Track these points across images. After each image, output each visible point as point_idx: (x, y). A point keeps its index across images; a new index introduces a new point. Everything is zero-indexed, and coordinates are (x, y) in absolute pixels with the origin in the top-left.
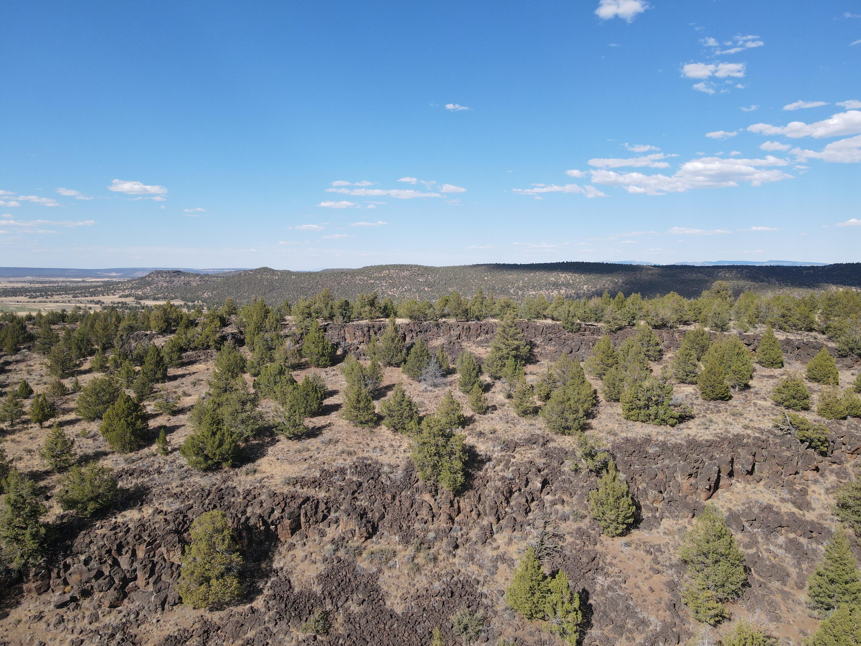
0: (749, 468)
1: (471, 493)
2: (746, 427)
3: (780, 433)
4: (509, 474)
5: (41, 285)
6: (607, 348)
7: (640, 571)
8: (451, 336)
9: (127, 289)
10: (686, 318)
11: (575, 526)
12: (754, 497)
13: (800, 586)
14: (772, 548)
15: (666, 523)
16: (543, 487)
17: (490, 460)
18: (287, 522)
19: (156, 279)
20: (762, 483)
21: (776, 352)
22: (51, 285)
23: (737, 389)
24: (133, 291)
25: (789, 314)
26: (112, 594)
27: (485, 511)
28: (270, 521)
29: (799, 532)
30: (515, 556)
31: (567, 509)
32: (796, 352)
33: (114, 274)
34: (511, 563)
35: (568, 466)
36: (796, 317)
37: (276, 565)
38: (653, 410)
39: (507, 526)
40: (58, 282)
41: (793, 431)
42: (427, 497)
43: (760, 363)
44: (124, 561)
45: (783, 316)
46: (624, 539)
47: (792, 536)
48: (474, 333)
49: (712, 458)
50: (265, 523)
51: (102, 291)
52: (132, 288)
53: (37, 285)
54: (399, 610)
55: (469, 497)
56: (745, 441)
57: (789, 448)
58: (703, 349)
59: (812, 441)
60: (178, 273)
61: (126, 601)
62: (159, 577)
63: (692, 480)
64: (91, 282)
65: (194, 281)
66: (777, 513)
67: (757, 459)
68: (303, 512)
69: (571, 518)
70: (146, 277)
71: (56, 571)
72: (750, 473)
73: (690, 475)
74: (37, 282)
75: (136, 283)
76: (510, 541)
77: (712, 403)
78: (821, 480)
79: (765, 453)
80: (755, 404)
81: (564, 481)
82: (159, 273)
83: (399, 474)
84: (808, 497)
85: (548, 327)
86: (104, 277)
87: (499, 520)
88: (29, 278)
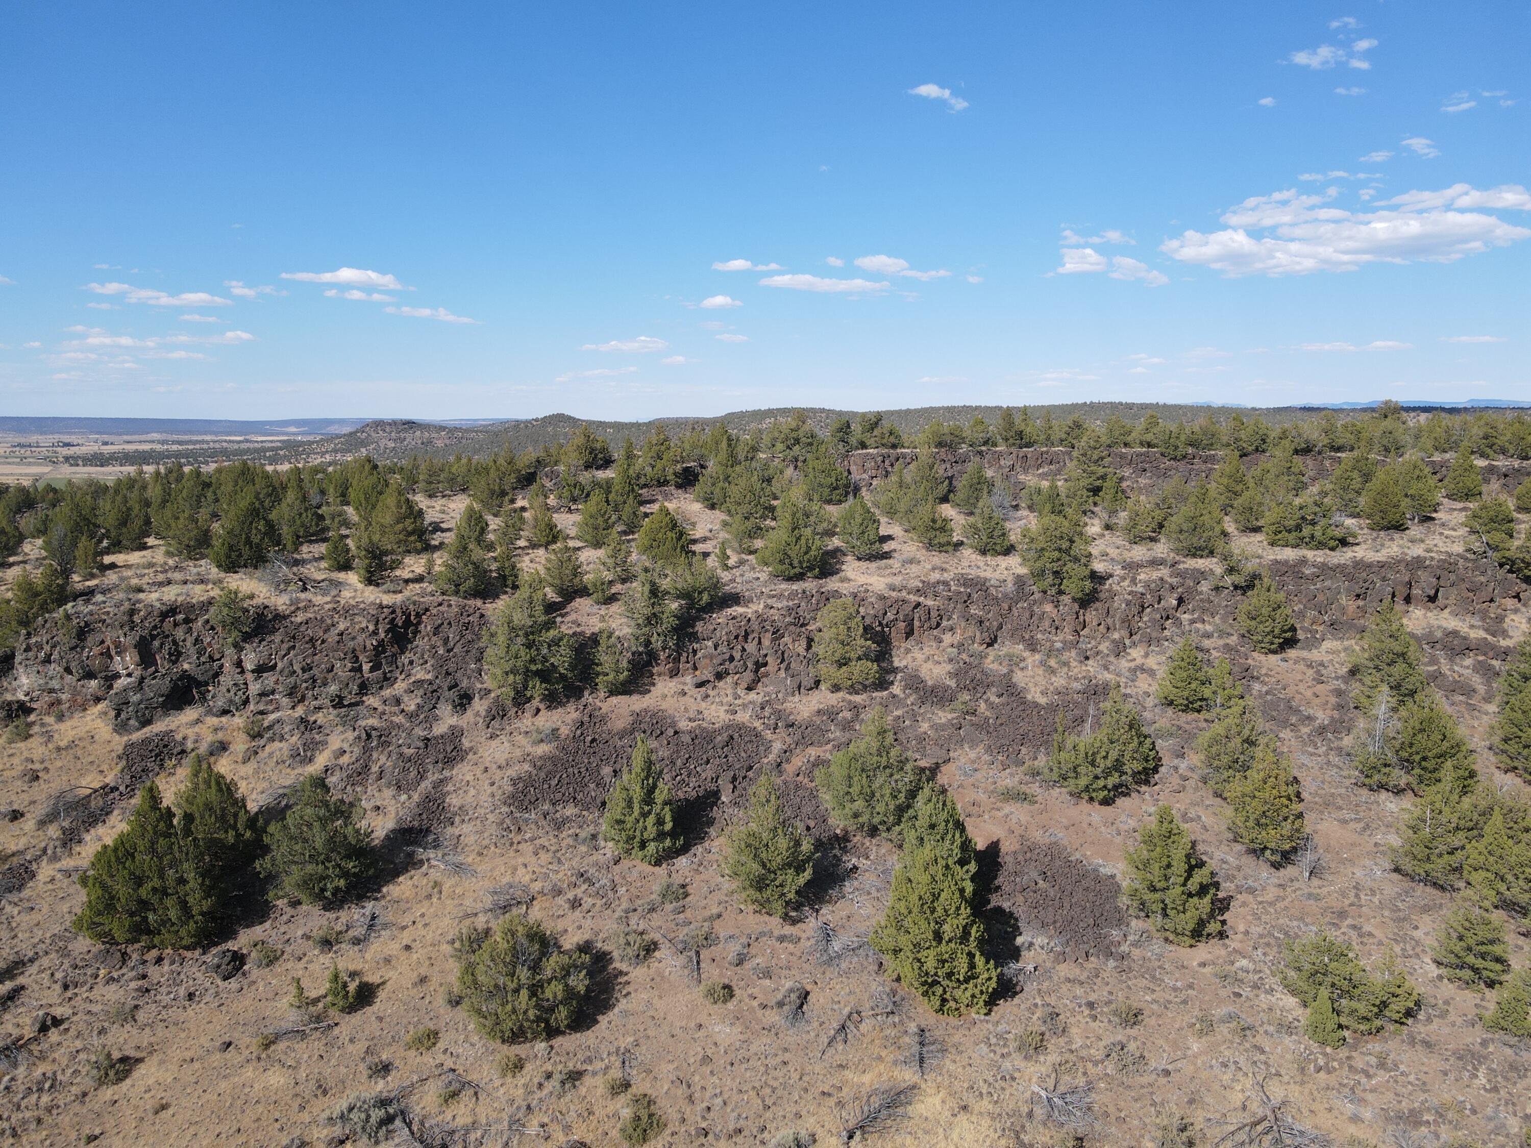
0: (1432, 593)
1: (1098, 604)
2: (1429, 551)
3: (1473, 557)
4: (1140, 589)
5: (180, 448)
6: (1234, 471)
7: (1301, 681)
8: (1001, 467)
9: (327, 452)
10: (1340, 442)
11: (1221, 642)
12: (1436, 623)
13: (1488, 699)
14: (1456, 668)
15: (1327, 645)
16: (1179, 605)
17: (1111, 576)
18: (902, 625)
19: (374, 435)
20: (1447, 611)
21: (1473, 480)
22: (198, 446)
23: (1416, 520)
24: (339, 456)
25: (1495, 434)
26: (748, 676)
27: (1115, 625)
28: (884, 622)
29: (1491, 654)
30: (1155, 667)
31: (1209, 628)
32: (1502, 481)
33: (293, 429)
34: (1151, 673)
35: (1205, 587)
36: (1506, 439)
37: (896, 663)
38: (1306, 531)
39: (1140, 641)
40: (207, 442)
41: (1490, 553)
42: (1048, 608)
43: (1447, 496)
44: (751, 647)
45: (1486, 437)
46: (1279, 656)
47: (1481, 658)
48: (1033, 463)
49: (1384, 579)
50: (880, 624)
51: (285, 456)
52: (336, 451)
53: (175, 447)
54: (1043, 701)
55: (1096, 610)
56: (1427, 562)
57: (1483, 573)
58: (1367, 477)
59: (1513, 563)
60: (410, 425)
61: (760, 684)
62: (789, 664)
63: (1360, 603)
64: (262, 442)
65: (438, 439)
66: (1465, 638)
67: (1442, 583)
68: (916, 616)
69: (1216, 635)
70: (357, 432)
71: (685, 655)
72: (1432, 599)
73: (1358, 596)
74: (174, 442)
75: (342, 443)
76: (1146, 655)
77: (1382, 533)
78: (1523, 609)
79: (1453, 577)
80: (1441, 534)
81: (1201, 600)
82: (379, 424)
83: (1010, 587)
84: (1505, 625)
85: (1140, 455)
86: (278, 434)
87: (1131, 635)
88: (156, 436)
